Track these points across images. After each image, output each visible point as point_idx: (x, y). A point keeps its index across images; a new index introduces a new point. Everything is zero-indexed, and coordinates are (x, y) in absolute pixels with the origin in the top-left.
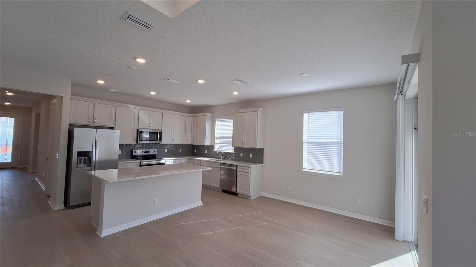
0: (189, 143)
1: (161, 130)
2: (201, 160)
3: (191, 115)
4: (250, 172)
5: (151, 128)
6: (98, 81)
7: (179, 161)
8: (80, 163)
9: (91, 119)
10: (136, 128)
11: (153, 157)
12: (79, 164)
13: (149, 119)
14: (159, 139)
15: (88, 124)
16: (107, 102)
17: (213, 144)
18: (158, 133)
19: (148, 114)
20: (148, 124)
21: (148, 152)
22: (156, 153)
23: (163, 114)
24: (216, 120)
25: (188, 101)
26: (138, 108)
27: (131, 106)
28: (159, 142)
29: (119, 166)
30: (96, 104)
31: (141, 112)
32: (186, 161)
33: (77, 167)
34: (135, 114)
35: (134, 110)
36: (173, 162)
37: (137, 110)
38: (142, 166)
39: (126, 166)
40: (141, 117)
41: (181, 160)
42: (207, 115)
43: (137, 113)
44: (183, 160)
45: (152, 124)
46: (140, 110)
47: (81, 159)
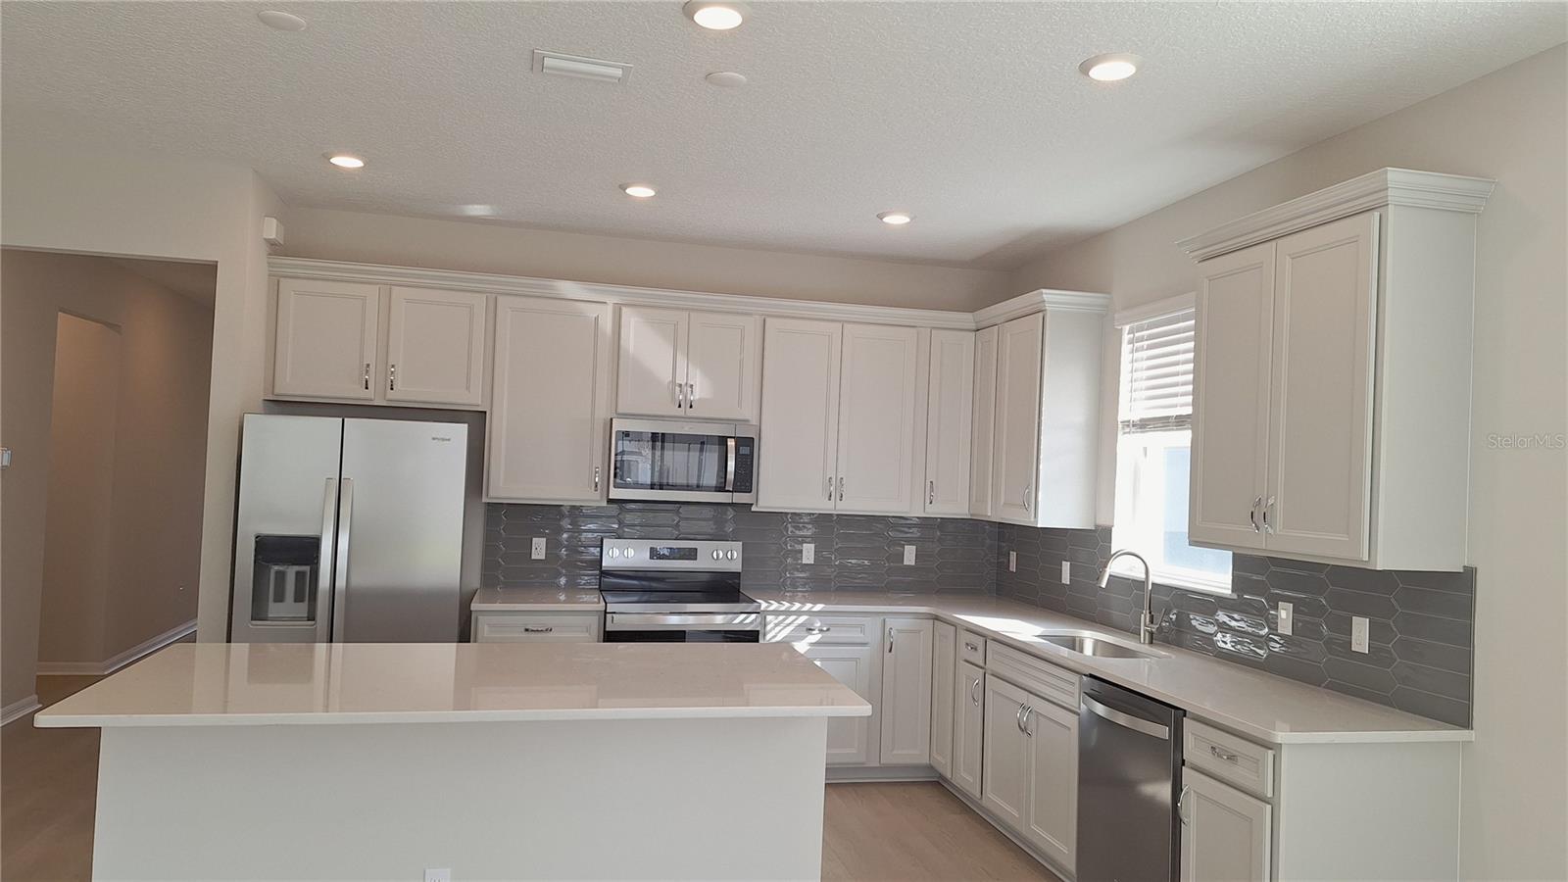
0: (953, 505)
1: (755, 422)
2: (987, 637)
3: (968, 316)
4: (1270, 795)
5: (691, 413)
6: (333, 160)
7: (862, 628)
8: (280, 598)
9: (372, 368)
10: (603, 413)
11: (724, 588)
12: (276, 600)
13: (681, 361)
14: (731, 476)
15: (362, 396)
16: (420, 277)
17: (1102, 521)
18: (731, 443)
19: (676, 331)
20: (674, 390)
21: (692, 554)
22: (737, 567)
23: (768, 320)
24: (1126, 337)
25: (897, 220)
26: (611, 300)
27: (569, 288)
28: (741, 498)
29: (483, 626)
30: (395, 289)
31: (632, 321)
32: (911, 632)
33: (258, 613)
34: (596, 336)
35: (591, 311)
36: (821, 631)
37: (609, 309)
38: (611, 637)
39: (527, 630)
40: (631, 349)
41: (879, 619)
42: (1048, 306)
43: (607, 325)
44: (891, 622)
45: (701, 389)
46: (624, 309)
47: (281, 577)
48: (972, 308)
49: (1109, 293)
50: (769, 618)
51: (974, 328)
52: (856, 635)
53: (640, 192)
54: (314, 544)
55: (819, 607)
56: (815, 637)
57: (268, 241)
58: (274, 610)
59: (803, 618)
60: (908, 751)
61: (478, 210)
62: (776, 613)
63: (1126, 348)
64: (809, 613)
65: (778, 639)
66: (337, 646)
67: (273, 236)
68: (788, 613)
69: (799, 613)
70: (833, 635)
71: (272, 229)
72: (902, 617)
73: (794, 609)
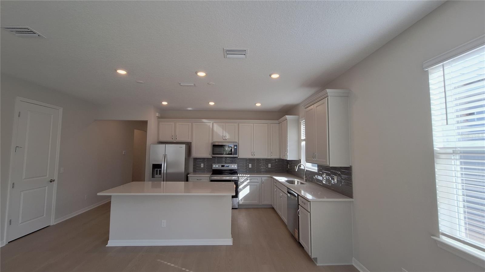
0: (277, 157)
1: (238, 142)
2: (277, 180)
3: (277, 121)
4: (309, 211)
5: (226, 141)
6: (162, 103)
7: (257, 179)
8: (157, 174)
9: (173, 136)
10: (211, 142)
11: (233, 172)
13: (224, 132)
14: (233, 152)
15: (172, 141)
16: (185, 120)
17: (300, 158)
18: (233, 146)
19: (223, 127)
20: (223, 137)
22: (236, 168)
23: (240, 124)
24: (302, 124)
25: (258, 105)
26: (212, 122)
27: (204, 120)
28: (235, 156)
29: (190, 179)
30: (177, 123)
31: (215, 125)
32: (267, 180)
33: (153, 177)
34: (209, 128)
35: (208, 124)
36: (250, 180)
37: (212, 123)
38: (212, 181)
39: (197, 180)
40: (215, 130)
41: (261, 178)
42: (287, 118)
43: (211, 126)
44: (263, 178)
45: (228, 137)
46: (214, 123)
47: (157, 171)
48: (278, 120)
49: (299, 115)
50: (240, 177)
51: (278, 123)
52: (256, 181)
53: (212, 104)
54: (161, 165)
55: (249, 175)
56: (248, 181)
57: (157, 116)
58: (156, 176)
59: (246, 178)
60: (267, 202)
61: (190, 109)
62: (241, 177)
63: (302, 125)
64: (247, 177)
65: (241, 181)
66: (165, 182)
67: (158, 116)
68: (243, 177)
69: (245, 177)
70: (252, 181)
71: (157, 115)
72: (264, 177)
73: (244, 176)
